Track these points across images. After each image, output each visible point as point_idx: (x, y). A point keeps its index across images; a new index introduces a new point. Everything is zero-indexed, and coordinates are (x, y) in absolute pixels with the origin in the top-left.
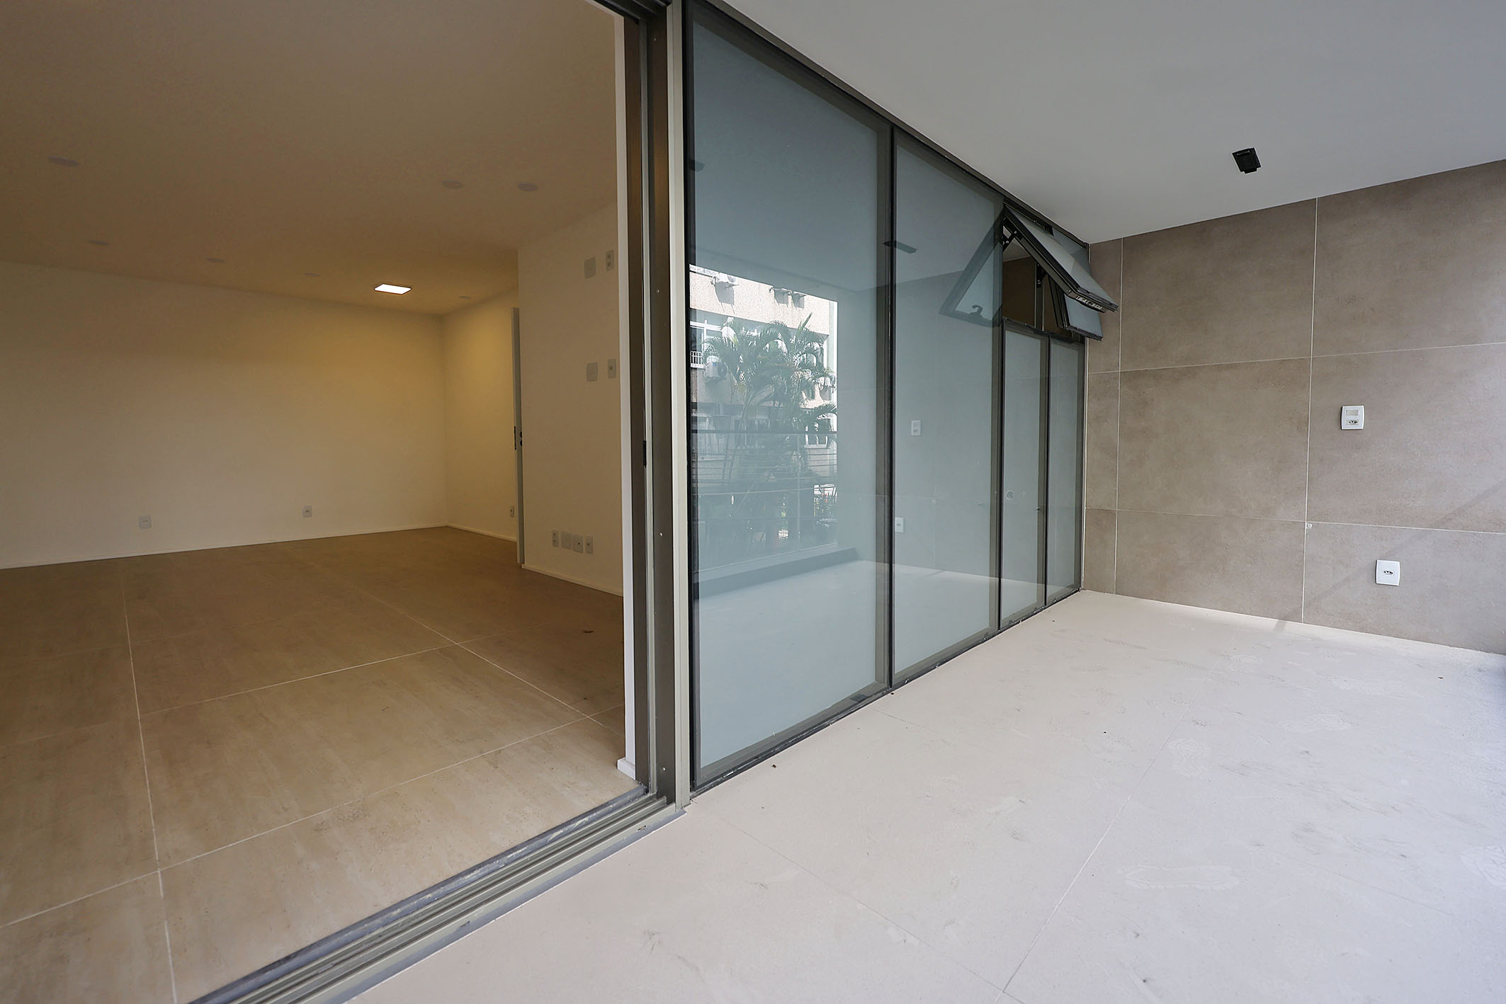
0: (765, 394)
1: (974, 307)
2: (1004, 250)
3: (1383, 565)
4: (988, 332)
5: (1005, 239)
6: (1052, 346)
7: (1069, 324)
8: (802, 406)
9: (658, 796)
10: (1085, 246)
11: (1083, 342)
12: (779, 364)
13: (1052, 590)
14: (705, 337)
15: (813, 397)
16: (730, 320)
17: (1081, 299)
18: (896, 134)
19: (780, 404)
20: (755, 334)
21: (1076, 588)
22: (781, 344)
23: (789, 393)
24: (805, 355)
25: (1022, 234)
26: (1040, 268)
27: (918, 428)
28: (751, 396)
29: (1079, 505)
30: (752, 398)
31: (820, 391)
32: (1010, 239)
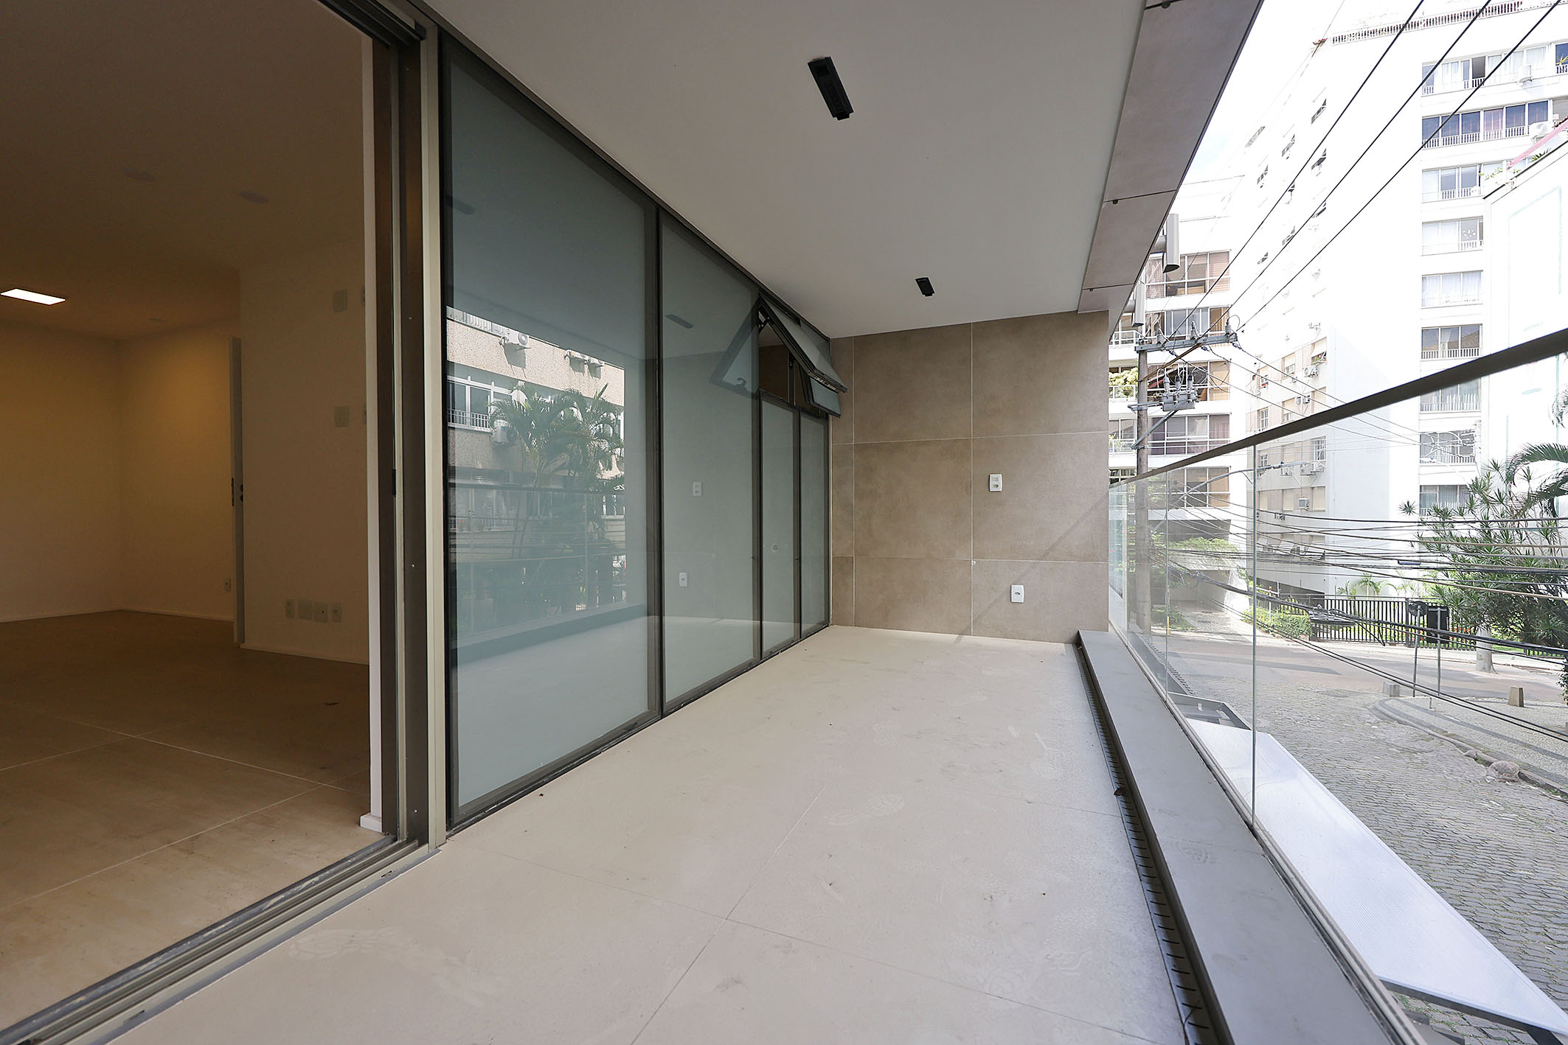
0: (559, 463)
1: (739, 379)
2: (760, 332)
3: (1016, 588)
4: (748, 402)
5: (761, 323)
6: (802, 419)
7: (813, 401)
8: (599, 477)
9: (408, 842)
10: (827, 339)
11: (827, 419)
12: (576, 434)
13: (806, 627)
14: (492, 399)
15: (611, 469)
16: (520, 383)
17: (818, 379)
18: (661, 214)
19: (575, 473)
20: (548, 401)
21: (825, 624)
22: (577, 412)
23: (587, 463)
24: (601, 425)
25: (774, 321)
26: (791, 354)
27: (700, 489)
28: (544, 464)
29: (827, 555)
30: (545, 467)
31: (617, 462)
32: (765, 324)
